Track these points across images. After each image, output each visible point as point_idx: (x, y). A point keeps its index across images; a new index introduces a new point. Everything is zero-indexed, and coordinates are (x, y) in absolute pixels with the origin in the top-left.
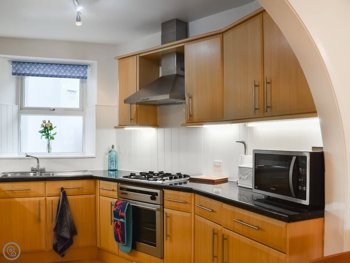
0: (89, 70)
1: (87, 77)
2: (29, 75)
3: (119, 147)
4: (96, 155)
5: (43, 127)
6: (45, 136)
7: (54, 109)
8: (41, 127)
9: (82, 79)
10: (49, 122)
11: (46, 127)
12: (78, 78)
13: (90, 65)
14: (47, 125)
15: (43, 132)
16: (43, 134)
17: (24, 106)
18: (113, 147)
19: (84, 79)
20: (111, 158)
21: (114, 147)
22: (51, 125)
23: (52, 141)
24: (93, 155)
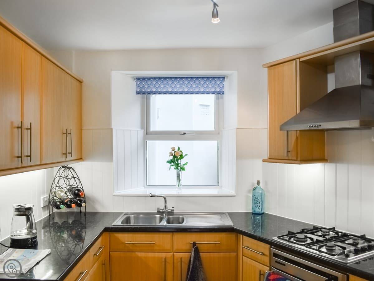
0: (226, 82)
1: (224, 91)
2: (155, 93)
3: (266, 183)
4: (236, 193)
5: (172, 156)
6: (174, 167)
7: (185, 133)
8: (170, 156)
9: (218, 95)
10: (179, 149)
11: (176, 156)
12: (213, 93)
13: (227, 77)
14: (176, 154)
15: (172, 161)
16: (172, 164)
17: (150, 131)
18: (258, 183)
19: (220, 95)
20: (256, 198)
21: (260, 183)
22: (181, 153)
23: (182, 173)
24: (233, 192)
